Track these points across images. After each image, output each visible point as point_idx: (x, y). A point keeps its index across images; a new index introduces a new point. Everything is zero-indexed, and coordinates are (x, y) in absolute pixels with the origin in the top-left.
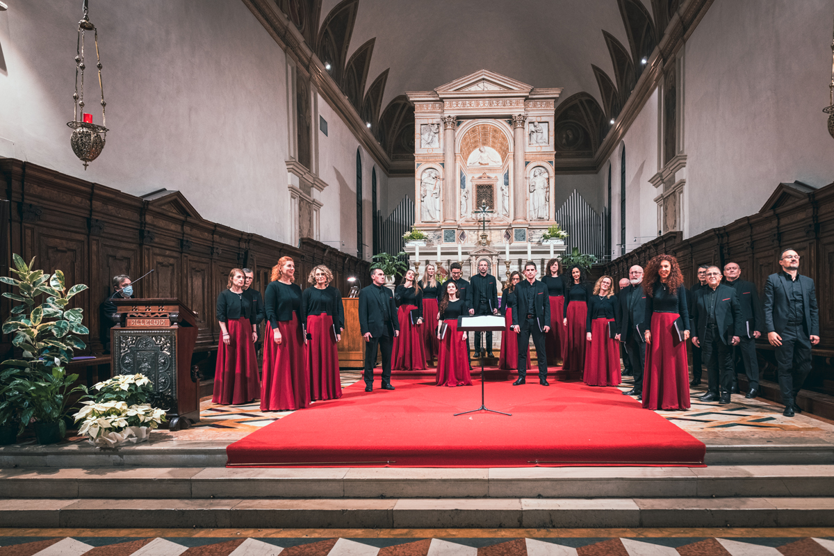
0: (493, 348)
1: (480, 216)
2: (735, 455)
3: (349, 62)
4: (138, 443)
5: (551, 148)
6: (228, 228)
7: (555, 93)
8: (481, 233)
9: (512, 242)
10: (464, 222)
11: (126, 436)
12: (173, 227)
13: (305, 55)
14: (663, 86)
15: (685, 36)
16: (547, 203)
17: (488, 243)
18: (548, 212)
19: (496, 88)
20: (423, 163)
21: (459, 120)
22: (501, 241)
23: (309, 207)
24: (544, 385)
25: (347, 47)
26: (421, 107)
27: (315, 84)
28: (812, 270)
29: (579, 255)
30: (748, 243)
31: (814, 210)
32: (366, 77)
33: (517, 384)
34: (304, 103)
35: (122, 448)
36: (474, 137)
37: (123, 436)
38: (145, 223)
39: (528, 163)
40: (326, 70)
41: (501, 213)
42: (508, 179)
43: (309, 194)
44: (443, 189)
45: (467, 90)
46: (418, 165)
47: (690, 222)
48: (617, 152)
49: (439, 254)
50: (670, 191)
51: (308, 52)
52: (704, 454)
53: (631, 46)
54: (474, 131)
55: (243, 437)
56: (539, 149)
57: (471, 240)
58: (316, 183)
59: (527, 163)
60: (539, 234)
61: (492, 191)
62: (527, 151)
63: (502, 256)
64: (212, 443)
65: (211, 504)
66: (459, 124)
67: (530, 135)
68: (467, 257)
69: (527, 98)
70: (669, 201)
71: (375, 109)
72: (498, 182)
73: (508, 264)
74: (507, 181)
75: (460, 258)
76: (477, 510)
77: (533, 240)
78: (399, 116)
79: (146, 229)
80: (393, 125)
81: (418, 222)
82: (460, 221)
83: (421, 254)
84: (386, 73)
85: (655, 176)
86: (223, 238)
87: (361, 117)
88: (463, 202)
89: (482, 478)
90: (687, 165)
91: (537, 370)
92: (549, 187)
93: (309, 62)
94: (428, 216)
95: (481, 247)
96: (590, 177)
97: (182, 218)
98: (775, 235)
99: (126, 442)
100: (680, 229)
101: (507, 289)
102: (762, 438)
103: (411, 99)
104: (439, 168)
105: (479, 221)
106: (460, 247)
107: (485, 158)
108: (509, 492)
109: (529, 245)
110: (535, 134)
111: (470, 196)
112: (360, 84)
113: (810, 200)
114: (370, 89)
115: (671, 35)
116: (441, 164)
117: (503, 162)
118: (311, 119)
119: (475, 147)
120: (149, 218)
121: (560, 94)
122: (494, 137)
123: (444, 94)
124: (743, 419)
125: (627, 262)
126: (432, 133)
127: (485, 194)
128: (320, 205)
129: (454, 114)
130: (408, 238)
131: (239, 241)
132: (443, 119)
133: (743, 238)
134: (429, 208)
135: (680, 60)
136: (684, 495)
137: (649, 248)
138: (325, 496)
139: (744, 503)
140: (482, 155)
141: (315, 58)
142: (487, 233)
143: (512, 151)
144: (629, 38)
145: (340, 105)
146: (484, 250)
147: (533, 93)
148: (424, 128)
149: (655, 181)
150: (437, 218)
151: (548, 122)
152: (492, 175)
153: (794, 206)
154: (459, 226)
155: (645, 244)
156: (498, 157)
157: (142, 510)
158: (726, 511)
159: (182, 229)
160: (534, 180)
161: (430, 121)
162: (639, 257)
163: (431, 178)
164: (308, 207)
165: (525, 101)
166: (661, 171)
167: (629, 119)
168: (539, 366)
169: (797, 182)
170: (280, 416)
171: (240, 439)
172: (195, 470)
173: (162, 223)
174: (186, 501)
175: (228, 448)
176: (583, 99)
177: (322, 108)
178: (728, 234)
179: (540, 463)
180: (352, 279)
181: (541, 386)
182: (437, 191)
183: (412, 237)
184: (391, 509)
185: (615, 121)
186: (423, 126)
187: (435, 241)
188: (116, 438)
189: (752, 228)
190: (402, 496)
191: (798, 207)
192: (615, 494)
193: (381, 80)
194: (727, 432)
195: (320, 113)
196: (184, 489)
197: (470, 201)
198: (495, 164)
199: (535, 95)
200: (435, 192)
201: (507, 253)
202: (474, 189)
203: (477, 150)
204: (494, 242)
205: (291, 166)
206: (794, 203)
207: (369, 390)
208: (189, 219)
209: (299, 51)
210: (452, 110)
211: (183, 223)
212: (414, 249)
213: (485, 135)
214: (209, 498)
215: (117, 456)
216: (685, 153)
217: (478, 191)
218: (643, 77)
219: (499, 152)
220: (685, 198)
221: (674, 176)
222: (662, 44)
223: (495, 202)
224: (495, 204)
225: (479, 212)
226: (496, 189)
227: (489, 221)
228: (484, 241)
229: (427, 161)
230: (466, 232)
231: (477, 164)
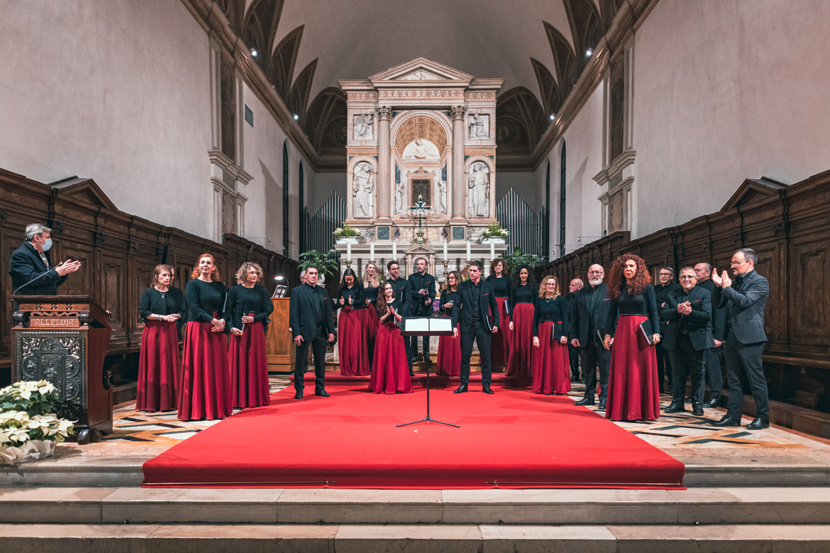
0: (431, 352)
1: (417, 212)
2: (718, 476)
3: (276, 50)
4: (41, 459)
5: (492, 142)
6: (146, 221)
7: (496, 83)
8: (417, 230)
9: (450, 240)
10: (398, 219)
11: (26, 451)
12: (85, 218)
13: (230, 39)
14: (609, 79)
15: (635, 26)
16: (487, 199)
17: (425, 241)
18: (489, 210)
19: (435, 78)
20: (356, 156)
21: (394, 110)
22: (438, 239)
23: (233, 201)
24: (488, 393)
25: (274, 34)
26: (354, 96)
27: (241, 71)
28: (782, 272)
29: (521, 255)
30: (706, 243)
31: (784, 209)
32: (294, 67)
33: (459, 392)
34: (228, 92)
35: (22, 465)
36: (410, 129)
37: (23, 452)
38: (54, 214)
39: (468, 157)
40: (253, 57)
41: (438, 210)
42: (446, 174)
43: (233, 187)
45: (403, 79)
46: (351, 157)
47: (639, 221)
48: (557, 148)
49: (372, 252)
50: (617, 188)
51: (233, 36)
52: (683, 475)
53: (573, 38)
54: (410, 122)
55: (162, 452)
56: (479, 143)
57: (406, 238)
58: (241, 176)
59: (466, 158)
60: (479, 232)
61: (429, 186)
62: (466, 144)
63: (440, 256)
64: (126, 459)
65: (124, 531)
66: (394, 115)
67: (470, 127)
68: (402, 256)
69: (467, 89)
70: (615, 198)
71: (303, 100)
72: (436, 177)
73: (445, 264)
75: (395, 256)
76: (431, 540)
77: (472, 238)
78: (327, 109)
79: (55, 219)
80: (321, 119)
81: (349, 218)
82: (395, 218)
83: (353, 252)
84: (314, 63)
85: (600, 173)
86: (141, 232)
87: (288, 108)
88: (398, 197)
89: (435, 502)
90: (636, 162)
91: (480, 377)
92: (489, 183)
93: (234, 48)
94: (361, 212)
95: (416, 246)
96: (527, 175)
97: (95, 208)
98: (738, 235)
99: (27, 458)
100: (627, 228)
101: (445, 290)
102: (744, 457)
103: (343, 88)
104: (373, 161)
105: (415, 218)
106: (394, 245)
107: (422, 152)
108: (466, 518)
109: (469, 244)
110: (475, 127)
111: (405, 191)
112: (287, 73)
113: (780, 197)
114: (297, 79)
115: (620, 24)
116: (375, 157)
117: (441, 156)
118: (235, 108)
119: (411, 140)
120: (58, 208)
121: (502, 85)
122: (431, 129)
123: (378, 83)
124: (716, 434)
125: (567, 264)
126: (366, 125)
127: (421, 189)
128: (245, 200)
129: (389, 104)
130: (340, 235)
131: (158, 236)
132: (377, 109)
133: (700, 238)
134: (361, 204)
135: (628, 51)
136: (664, 521)
137: (593, 249)
138: (256, 521)
139: (733, 532)
140: (419, 148)
141: (241, 44)
142: (424, 230)
143: (451, 144)
144: (572, 30)
145: (266, 94)
146: (420, 248)
147: (473, 83)
148: (357, 119)
149: (599, 179)
150: (371, 215)
151: (489, 115)
152: (429, 170)
153: (762, 203)
154: (394, 223)
155: (589, 245)
156: (436, 151)
157: (44, 539)
158: (715, 541)
159: (96, 221)
160: (473, 175)
161: (364, 112)
162: (581, 258)
163: (364, 172)
165: (465, 91)
166: (606, 168)
167: (570, 114)
168: (483, 373)
169: (764, 179)
170: (203, 427)
171: (158, 454)
172: (106, 490)
173: (72, 214)
174: (96, 527)
175: (144, 465)
176: (521, 94)
177: (247, 96)
178: (683, 234)
179: (499, 484)
180: (279, 278)
181: (485, 394)
183: (344, 235)
184: (333, 537)
185: (555, 117)
186: (355, 117)
187: (368, 239)
188: (15, 453)
189: (710, 228)
190: (344, 521)
191: (766, 205)
192: (585, 520)
193: (310, 70)
194: (703, 449)
195: (245, 102)
196: (93, 513)
197: (405, 197)
198: (432, 158)
199: (475, 85)
200: (368, 186)
201: (445, 252)
202: (410, 184)
203: (414, 142)
204: (430, 240)
205: (215, 157)
206: (762, 200)
207: (298, 397)
208: (103, 210)
209: (223, 35)
210: (387, 100)
211: (96, 215)
212: (345, 246)
213: (422, 126)
214: (122, 523)
215: (17, 474)
216: (634, 149)
217: (413, 187)
218: (587, 69)
219: (437, 145)
220: (633, 198)
221: (621, 173)
222: (609, 35)
223: (432, 198)
224: (432, 201)
225: (415, 208)
226: (434, 184)
227: (426, 218)
228: (420, 239)
229: (360, 154)
230: (401, 229)
231: (413, 158)
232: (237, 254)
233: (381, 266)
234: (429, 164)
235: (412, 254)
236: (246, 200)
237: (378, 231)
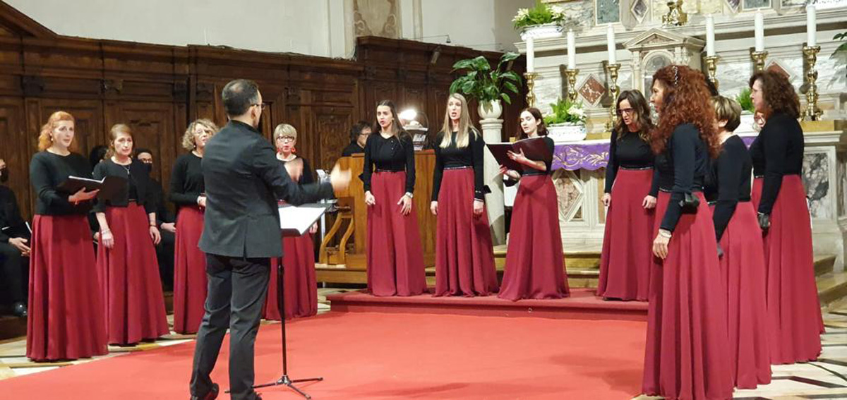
232: (396, 70)
233: (603, 76)
235: (640, 50)
237: (598, 6)
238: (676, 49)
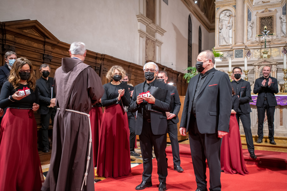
1: (263, 38)
8: (263, 50)
10: (250, 44)
12: (37, 46)
17: (269, 56)
20: (221, 7)
22: (279, 55)
23: (154, 43)
38: (5, 40)
41: (279, 36)
43: (154, 36)
44: (235, 23)
46: (218, 9)
58: (159, 30)
61: (272, 20)
63: (280, 66)
68: (252, 68)
72: (278, 14)
73: (285, 71)
74: (285, 11)
79: (7, 44)
81: (217, 46)
82: (247, 43)
88: (250, 30)
94: (224, 41)
97: (42, 39)
104: (232, 9)
105: (262, 42)
106: (246, 61)
111: (255, 26)
116: (233, 6)
131: (96, 59)
134: (224, 36)
142: (268, 50)
146: (265, 61)
150: (231, 43)
152: (273, 9)
154: (246, 47)
163: (226, 16)
164: (152, 44)
182: (230, 25)
197: (255, 29)
200: (229, 25)
201: (285, 63)
202: (258, 19)
204: (273, 56)
205: (140, 18)
208: (47, 40)
211: (44, 43)
217: (261, 22)
223: (274, 28)
224: (275, 30)
225: (262, 35)
226: (276, 19)
227: (270, 42)
228: (266, 56)
229: (224, 6)
230: (251, 51)
231: (261, 3)
234: (273, 5)
235: (258, 65)
236: (162, 43)
237: (235, 52)
238: (273, 65)
